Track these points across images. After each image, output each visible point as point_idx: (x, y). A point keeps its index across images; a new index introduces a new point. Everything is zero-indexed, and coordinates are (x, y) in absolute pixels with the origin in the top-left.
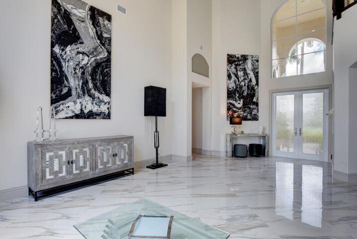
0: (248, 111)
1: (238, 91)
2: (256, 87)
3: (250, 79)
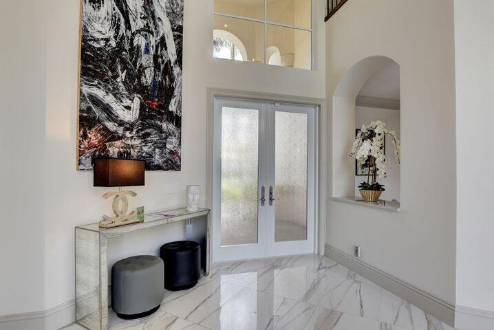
0: (154, 137)
1: (123, 61)
2: (176, 70)
3: (163, 39)
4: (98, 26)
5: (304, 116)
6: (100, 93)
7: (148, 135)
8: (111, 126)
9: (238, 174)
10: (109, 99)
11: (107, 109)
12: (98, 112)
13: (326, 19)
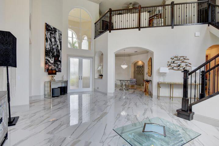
0: (56, 66)
1: (51, 52)
2: (60, 51)
3: (58, 45)
4: (47, 46)
5: (90, 60)
6: (48, 58)
7: (55, 65)
8: (49, 64)
9: (74, 74)
10: (49, 59)
11: (49, 61)
12: (47, 61)
13: (94, 39)
